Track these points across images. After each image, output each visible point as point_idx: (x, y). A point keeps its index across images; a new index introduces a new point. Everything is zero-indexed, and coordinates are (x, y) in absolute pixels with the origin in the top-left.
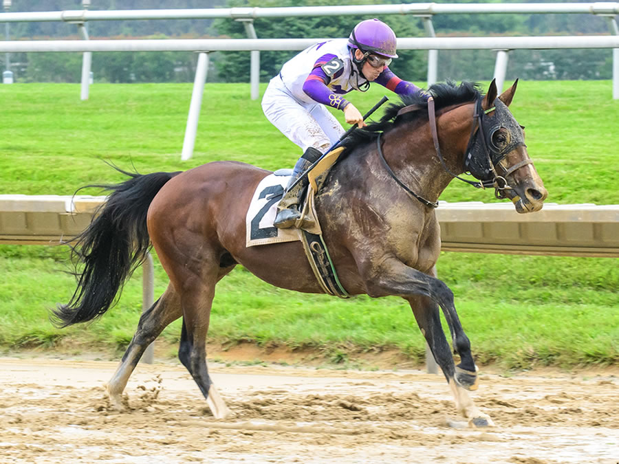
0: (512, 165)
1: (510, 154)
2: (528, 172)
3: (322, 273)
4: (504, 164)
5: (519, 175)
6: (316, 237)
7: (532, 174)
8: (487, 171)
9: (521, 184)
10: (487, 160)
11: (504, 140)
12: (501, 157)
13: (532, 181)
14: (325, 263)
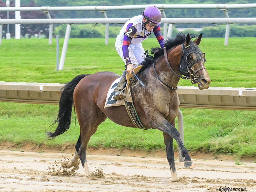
0: (196, 69)
1: (195, 65)
2: (202, 72)
3: (134, 119)
4: (193, 69)
5: (199, 73)
6: (130, 104)
7: (204, 73)
8: (187, 72)
9: (200, 77)
10: (187, 68)
11: (192, 59)
12: (192, 66)
13: (204, 76)
14: (134, 115)
